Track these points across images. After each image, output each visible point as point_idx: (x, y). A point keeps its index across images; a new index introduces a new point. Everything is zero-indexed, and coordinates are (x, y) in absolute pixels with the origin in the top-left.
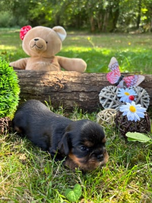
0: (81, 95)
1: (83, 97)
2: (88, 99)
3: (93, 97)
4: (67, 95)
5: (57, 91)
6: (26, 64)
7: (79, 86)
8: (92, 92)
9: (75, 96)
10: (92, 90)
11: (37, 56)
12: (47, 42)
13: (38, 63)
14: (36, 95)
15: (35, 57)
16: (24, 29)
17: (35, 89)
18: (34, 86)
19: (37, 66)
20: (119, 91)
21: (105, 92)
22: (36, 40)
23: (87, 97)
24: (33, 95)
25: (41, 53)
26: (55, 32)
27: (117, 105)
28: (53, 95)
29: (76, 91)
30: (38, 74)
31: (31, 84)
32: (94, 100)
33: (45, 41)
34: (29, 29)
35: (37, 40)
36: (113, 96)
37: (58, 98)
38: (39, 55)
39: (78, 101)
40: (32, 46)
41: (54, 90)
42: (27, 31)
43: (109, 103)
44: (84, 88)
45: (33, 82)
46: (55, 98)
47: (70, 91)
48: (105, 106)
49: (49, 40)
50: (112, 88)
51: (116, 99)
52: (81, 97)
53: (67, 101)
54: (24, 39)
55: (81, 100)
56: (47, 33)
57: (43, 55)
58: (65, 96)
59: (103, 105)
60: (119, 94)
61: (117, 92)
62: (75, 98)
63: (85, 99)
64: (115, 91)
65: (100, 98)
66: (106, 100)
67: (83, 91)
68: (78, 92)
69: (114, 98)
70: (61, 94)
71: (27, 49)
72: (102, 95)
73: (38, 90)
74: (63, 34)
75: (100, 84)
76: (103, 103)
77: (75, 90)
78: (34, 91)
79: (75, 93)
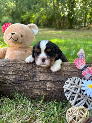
0: (49, 84)
1: (50, 86)
2: (54, 88)
3: (59, 87)
4: (35, 84)
5: (26, 80)
6: (6, 52)
7: (46, 75)
8: (58, 81)
9: (43, 85)
10: (58, 79)
11: (14, 47)
12: (22, 36)
13: (14, 52)
14: (6, 83)
15: (13, 47)
16: (5, 25)
17: (7, 77)
18: (5, 75)
19: (13, 55)
20: (83, 83)
21: (69, 84)
22: (12, 34)
23: (54, 86)
24: (4, 83)
25: (17, 44)
26: (29, 28)
27: (82, 98)
28: (22, 84)
29: (43, 81)
30: (11, 63)
31: (4, 73)
32: (60, 89)
33: (21, 35)
34: (9, 25)
35: (14, 34)
36: (77, 89)
37: (27, 87)
38: (16, 46)
39: (45, 90)
40: (9, 39)
41: (23, 79)
42: (8, 26)
43: (73, 95)
44: (51, 78)
45: (5, 71)
46: (24, 87)
47: (38, 80)
48: (69, 99)
49: (24, 34)
50: (76, 79)
51: (80, 92)
52: (48, 86)
53: (35, 90)
54: (5, 33)
55: (47, 89)
56: (23, 28)
57: (19, 46)
58: (33, 85)
59: (68, 98)
60: (82, 86)
61: (81, 84)
62: (42, 87)
63: (52, 88)
64: (79, 83)
65: (65, 90)
66: (71, 93)
67: (50, 81)
68: (45, 81)
69: (78, 91)
70: (30, 83)
71: (6, 40)
72: (66, 87)
73: (9, 79)
74: (36, 29)
75: (66, 73)
76: (68, 96)
77: (42, 79)
78: (5, 80)
79: (42, 82)
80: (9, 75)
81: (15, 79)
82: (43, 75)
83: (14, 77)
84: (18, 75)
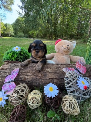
1: (56, 82)
4: (46, 81)
5: (40, 79)
7: (53, 75)
8: (61, 78)
9: (51, 81)
14: (27, 81)
17: (27, 77)
20: (79, 78)
23: (58, 82)
28: (37, 81)
29: (51, 78)
31: (24, 74)
37: (41, 83)
44: (57, 76)
46: (39, 83)
47: (48, 78)
61: (77, 78)
67: (56, 79)
68: (53, 79)
70: (42, 80)
78: (25, 79)
80: (28, 76)
81: (32, 78)
82: (51, 75)
83: (31, 77)
84: (34, 75)
